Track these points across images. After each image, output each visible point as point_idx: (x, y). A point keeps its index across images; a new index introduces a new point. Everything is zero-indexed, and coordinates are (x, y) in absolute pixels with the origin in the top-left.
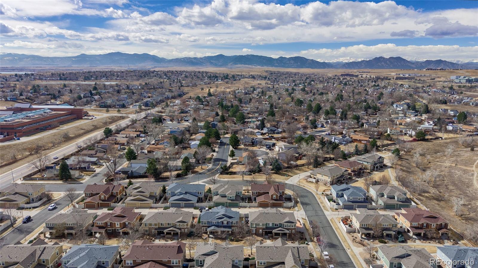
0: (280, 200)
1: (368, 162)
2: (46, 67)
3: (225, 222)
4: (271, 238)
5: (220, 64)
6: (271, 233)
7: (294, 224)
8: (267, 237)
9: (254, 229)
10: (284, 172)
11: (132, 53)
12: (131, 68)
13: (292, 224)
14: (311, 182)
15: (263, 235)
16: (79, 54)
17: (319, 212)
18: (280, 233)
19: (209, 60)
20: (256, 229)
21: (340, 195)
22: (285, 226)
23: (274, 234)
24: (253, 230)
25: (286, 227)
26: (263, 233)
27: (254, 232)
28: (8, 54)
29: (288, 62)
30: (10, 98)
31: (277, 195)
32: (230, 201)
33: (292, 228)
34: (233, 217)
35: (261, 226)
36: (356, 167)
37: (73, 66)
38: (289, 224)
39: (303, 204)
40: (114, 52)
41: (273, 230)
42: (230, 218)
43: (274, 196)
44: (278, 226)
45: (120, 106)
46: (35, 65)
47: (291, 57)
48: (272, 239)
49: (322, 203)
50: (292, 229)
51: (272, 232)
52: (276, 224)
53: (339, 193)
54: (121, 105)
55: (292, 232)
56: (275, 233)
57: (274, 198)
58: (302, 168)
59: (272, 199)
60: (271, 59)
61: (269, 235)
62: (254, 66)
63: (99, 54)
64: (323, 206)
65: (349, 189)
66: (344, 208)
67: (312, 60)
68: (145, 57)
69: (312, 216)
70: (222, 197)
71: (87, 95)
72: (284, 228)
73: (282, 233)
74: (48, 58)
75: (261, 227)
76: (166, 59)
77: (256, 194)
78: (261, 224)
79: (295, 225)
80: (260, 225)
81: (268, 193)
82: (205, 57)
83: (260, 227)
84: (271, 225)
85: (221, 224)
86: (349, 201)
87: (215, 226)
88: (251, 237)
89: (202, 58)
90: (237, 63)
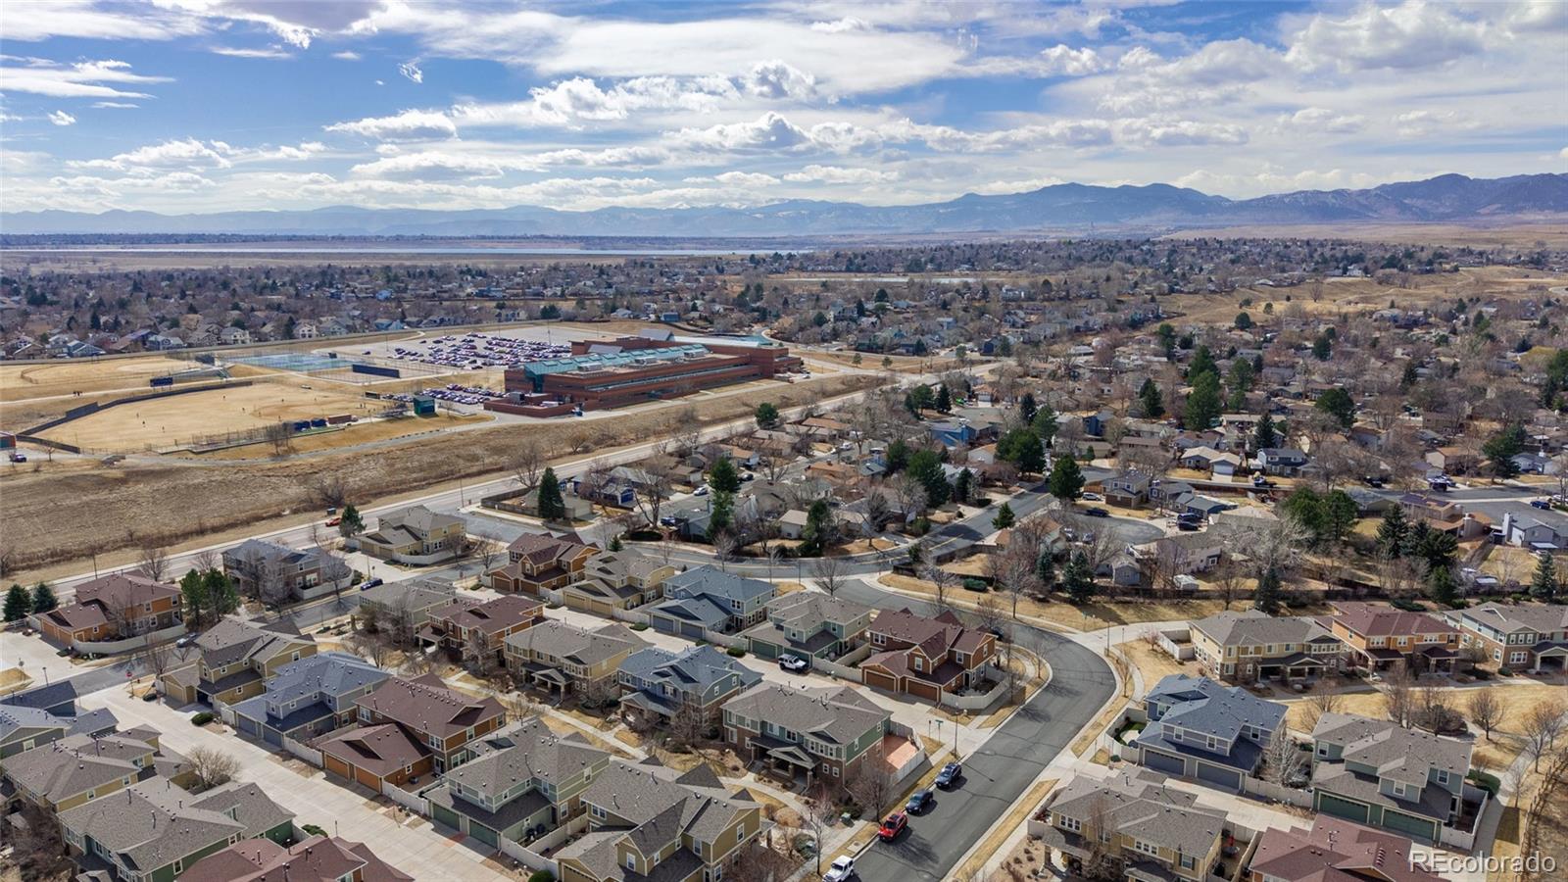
1: (1496, 631)
2: (863, 236)
3: (669, 689)
7: (836, 746)
11: (1117, 184)
12: (1097, 232)
15: (748, 757)
16: (961, 195)
18: (790, 763)
19: (1398, 197)
20: (739, 733)
22: (810, 744)
23: (772, 760)
24: (734, 733)
26: (749, 749)
27: (735, 741)
28: (791, 201)
30: (665, 316)
36: (1403, 639)
37: (937, 230)
38: (821, 742)
39: (1027, 712)
40: (1059, 183)
41: (776, 750)
42: (685, 682)
45: (911, 349)
46: (842, 229)
48: (764, 775)
50: (830, 762)
52: (789, 732)
53: (1160, 704)
54: (911, 346)
55: (831, 770)
56: (775, 758)
63: (1014, 192)
65: (1204, 698)
68: (1160, 196)
71: (848, 314)
73: (794, 764)
74: (879, 209)
75: (754, 730)
76: (1228, 200)
77: (882, 642)
82: (1383, 187)
83: (751, 730)
84: (776, 732)
85: (659, 693)
86: (1168, 741)
87: (645, 692)
88: (717, 752)
89: (1368, 191)
90: (1521, 204)
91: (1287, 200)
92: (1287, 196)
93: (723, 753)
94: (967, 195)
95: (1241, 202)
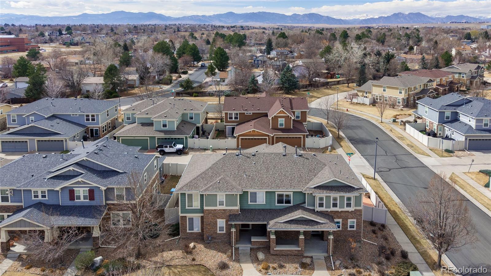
0: (295, 130)
3: (81, 192)
4: (261, 256)
5: (229, 21)
6: (262, 230)
7: (356, 194)
8: (245, 247)
9: (197, 217)
10: (304, 92)
13: (347, 195)
14: (359, 104)
15: (230, 243)
16: (81, 14)
17: (404, 158)
18: (298, 233)
19: (218, 18)
20: (202, 217)
21: (448, 118)
22: (317, 202)
23: (273, 237)
24: (191, 220)
25: (321, 205)
26: (229, 234)
27: (197, 229)
29: (302, 19)
31: (287, 118)
32: (162, 135)
33: (346, 209)
34: (115, 173)
35: (221, 204)
36: (444, 79)
38: (333, 195)
39: (355, 141)
41: (272, 222)
42: (104, 177)
43: (281, 121)
44: (288, 202)
47: (306, 14)
48: (266, 260)
49: (402, 138)
50: (345, 216)
51: (265, 226)
52: (280, 196)
53: (446, 111)
55: (345, 224)
56: (277, 233)
57: (281, 125)
58: (338, 86)
59: (275, 129)
60: (284, 16)
61: (254, 239)
62: (266, 23)
64: (408, 145)
65: (471, 101)
66: (470, 149)
67: (328, 16)
68: (151, 15)
69: (390, 170)
70: (143, 124)
72: (313, 211)
73: (305, 233)
75: (224, 207)
76: (173, 18)
77: (236, 118)
78: (221, 197)
79: (358, 200)
80: (219, 199)
81: (266, 115)
83: (219, 207)
84: (261, 200)
85: (63, 200)
86: (479, 129)
87: (39, 206)
88: (179, 253)
89: (211, 16)
90: (248, 20)
91: (190, 18)
92: (190, 16)
93: (188, 251)
94: (84, 14)
95: (177, 18)
